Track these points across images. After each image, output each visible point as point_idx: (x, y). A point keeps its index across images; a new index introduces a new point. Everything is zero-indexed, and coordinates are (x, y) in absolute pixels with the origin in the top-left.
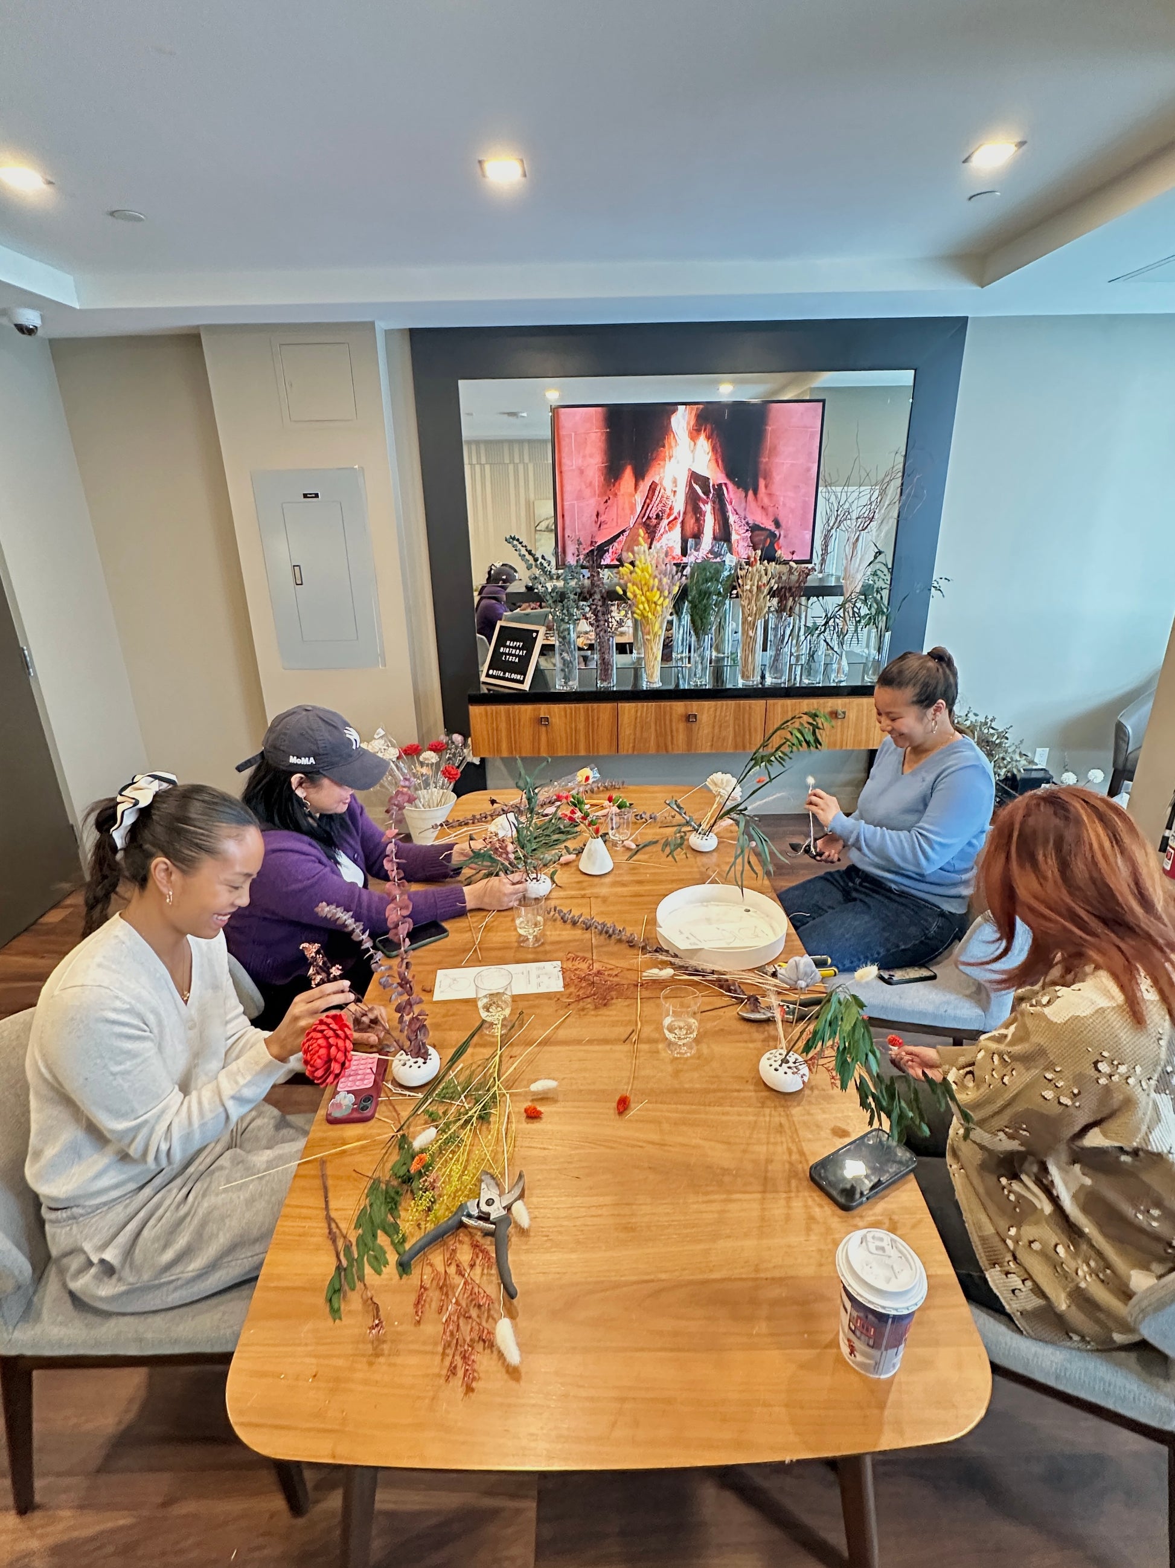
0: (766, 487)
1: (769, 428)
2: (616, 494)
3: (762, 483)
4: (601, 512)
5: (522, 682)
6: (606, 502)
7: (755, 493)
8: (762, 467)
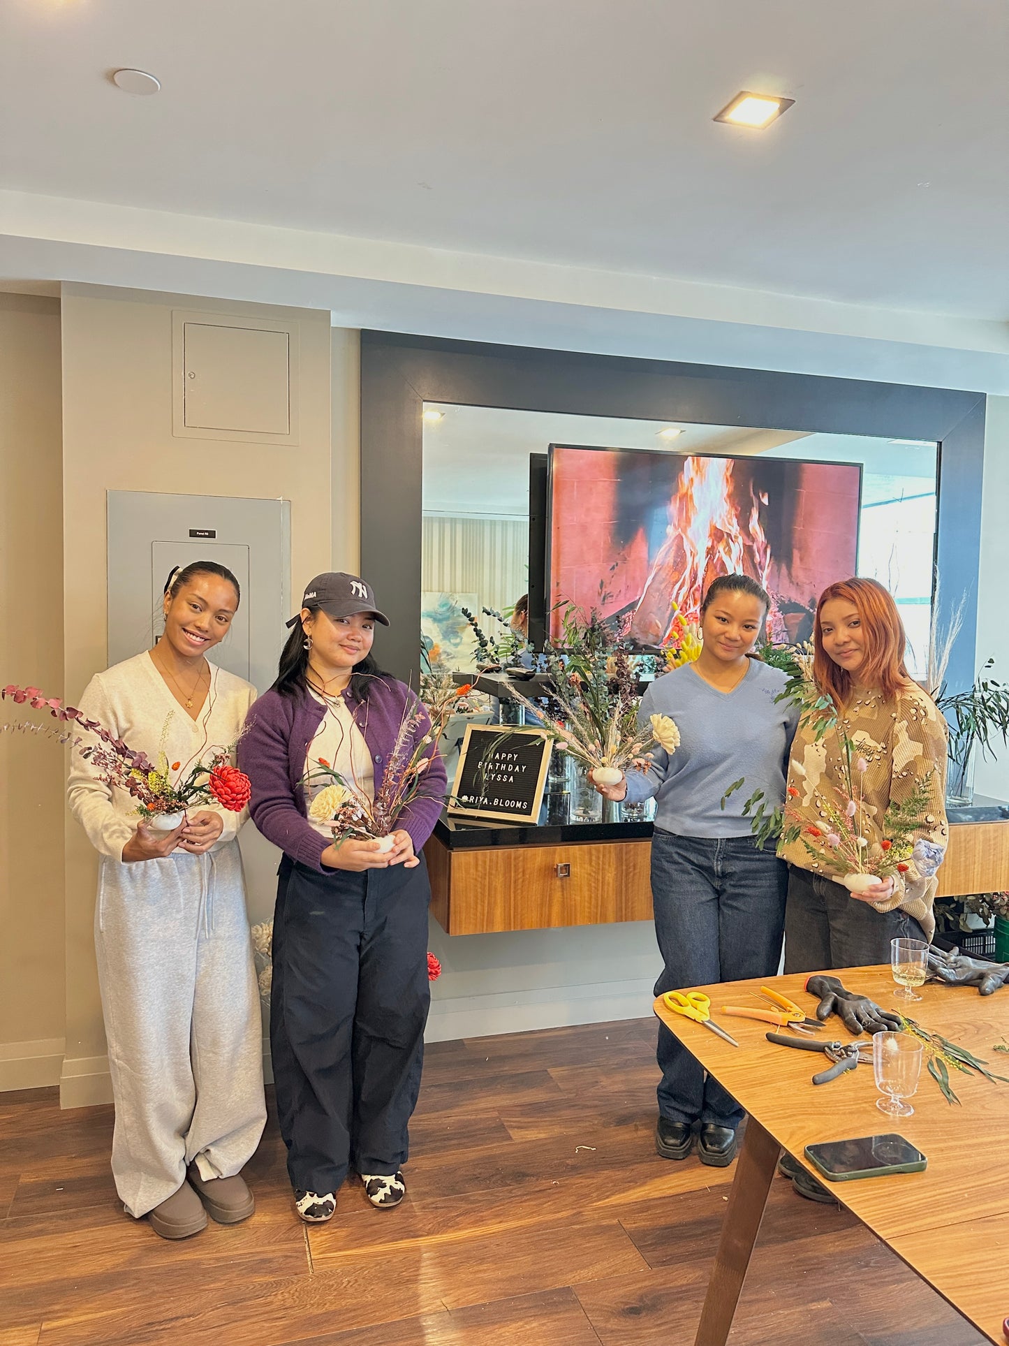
0: (801, 560)
1: (804, 492)
2: (625, 559)
3: (796, 554)
4: (606, 581)
5: (528, 812)
6: (613, 568)
7: (789, 567)
8: (797, 536)
